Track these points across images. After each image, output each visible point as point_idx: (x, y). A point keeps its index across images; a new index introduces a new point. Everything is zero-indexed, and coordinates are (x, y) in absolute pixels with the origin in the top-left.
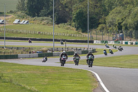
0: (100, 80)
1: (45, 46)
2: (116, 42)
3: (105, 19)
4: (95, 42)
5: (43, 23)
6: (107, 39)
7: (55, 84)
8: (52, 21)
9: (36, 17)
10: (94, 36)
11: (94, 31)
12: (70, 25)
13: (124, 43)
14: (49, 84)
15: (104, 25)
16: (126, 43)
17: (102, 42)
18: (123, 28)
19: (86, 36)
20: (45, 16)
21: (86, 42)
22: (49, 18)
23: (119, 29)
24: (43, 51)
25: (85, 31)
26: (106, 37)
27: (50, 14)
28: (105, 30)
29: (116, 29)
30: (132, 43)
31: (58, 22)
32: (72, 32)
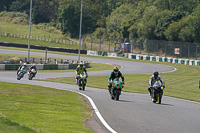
0: (95, 107)
1: (16, 54)
2: (119, 54)
3: (105, 21)
4: (89, 52)
5: (14, 20)
6: (107, 49)
7: (31, 109)
8: (27, 18)
9: (5, 12)
10: (89, 44)
11: (88, 37)
12: (54, 26)
13: (130, 57)
14: (21, 109)
15: (103, 29)
16: (134, 57)
17: (100, 53)
18: (131, 35)
19: (77, 43)
20: (18, 10)
21: (76, 51)
22: (24, 14)
23: (124, 36)
24: (12, 62)
25: (75, 36)
26: (105, 47)
27: (25, 8)
28: (104, 36)
29: (119, 35)
30: (142, 58)
31: (36, 21)
32: (57, 36)
